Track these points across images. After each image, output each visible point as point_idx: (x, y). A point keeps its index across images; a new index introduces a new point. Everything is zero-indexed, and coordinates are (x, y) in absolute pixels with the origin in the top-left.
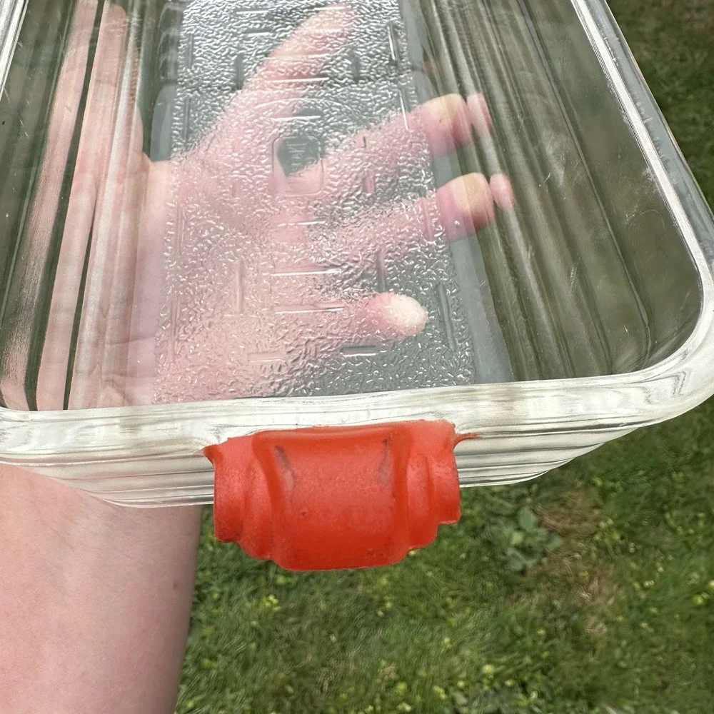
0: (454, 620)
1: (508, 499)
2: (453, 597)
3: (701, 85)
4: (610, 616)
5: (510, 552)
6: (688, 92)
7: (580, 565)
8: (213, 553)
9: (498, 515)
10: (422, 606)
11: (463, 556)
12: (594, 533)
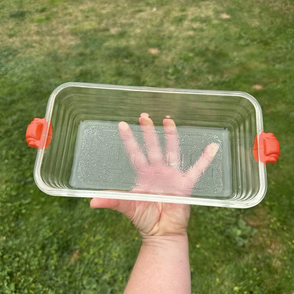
0: (219, 271)
1: (233, 217)
2: (218, 261)
3: (281, 33)
4: (281, 257)
5: (237, 238)
6: (276, 36)
7: (266, 239)
8: (117, 261)
9: (229, 224)
10: (206, 268)
11: (218, 244)
12: (269, 225)
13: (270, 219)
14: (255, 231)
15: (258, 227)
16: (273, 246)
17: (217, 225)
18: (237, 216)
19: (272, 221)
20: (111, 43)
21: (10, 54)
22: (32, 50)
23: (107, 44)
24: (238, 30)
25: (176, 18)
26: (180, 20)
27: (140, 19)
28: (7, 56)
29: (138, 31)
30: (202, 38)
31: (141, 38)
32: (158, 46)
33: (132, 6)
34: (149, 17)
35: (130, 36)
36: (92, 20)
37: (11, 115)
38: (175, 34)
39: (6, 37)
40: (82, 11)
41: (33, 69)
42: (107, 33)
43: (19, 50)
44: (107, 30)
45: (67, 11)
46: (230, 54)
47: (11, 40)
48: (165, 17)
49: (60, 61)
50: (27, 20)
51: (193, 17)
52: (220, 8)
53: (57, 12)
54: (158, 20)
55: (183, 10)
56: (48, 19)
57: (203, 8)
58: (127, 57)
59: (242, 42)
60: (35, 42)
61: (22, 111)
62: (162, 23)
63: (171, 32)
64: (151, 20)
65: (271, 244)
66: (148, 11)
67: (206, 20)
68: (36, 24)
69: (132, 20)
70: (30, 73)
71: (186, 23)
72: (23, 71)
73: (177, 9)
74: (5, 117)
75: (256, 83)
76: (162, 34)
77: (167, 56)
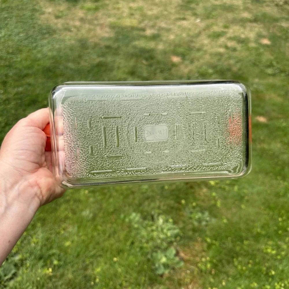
1: (166, 242)
2: (126, 281)
7: (188, 276)
9: (158, 248)
13: (202, 257)
14: (182, 264)
15: (186, 261)
16: (191, 286)
17: (145, 245)
18: (170, 243)
19: (204, 260)
20: (141, 44)
21: (48, 33)
22: (69, 33)
23: (136, 43)
24: (272, 58)
25: (214, 33)
26: (217, 36)
27: (179, 27)
28: (44, 34)
29: (172, 37)
31: (170, 44)
32: (183, 56)
33: (179, 13)
34: (190, 27)
35: (161, 40)
36: (135, 18)
37: (18, 86)
38: (205, 48)
39: (53, 17)
40: (130, 8)
41: (59, 50)
42: (142, 33)
43: (58, 31)
44: (144, 30)
45: (118, 6)
46: (250, 79)
47: (56, 21)
48: (204, 30)
49: (87, 49)
50: (78, 7)
51: (232, 36)
52: (265, 33)
53: (108, 5)
54: (197, 31)
55: (226, 27)
56: (97, 9)
57: (248, 28)
58: (147, 59)
59: (270, 71)
60: (75, 27)
61: (30, 85)
62: (199, 34)
63: (203, 45)
64: (190, 30)
65: (190, 283)
66: (191, 21)
67: (243, 41)
68: (84, 12)
69: (172, 26)
70: (55, 53)
71: (222, 40)
72: (50, 50)
73: (221, 24)
74: (13, 86)
75: (261, 115)
76: (193, 45)
77: (186, 66)
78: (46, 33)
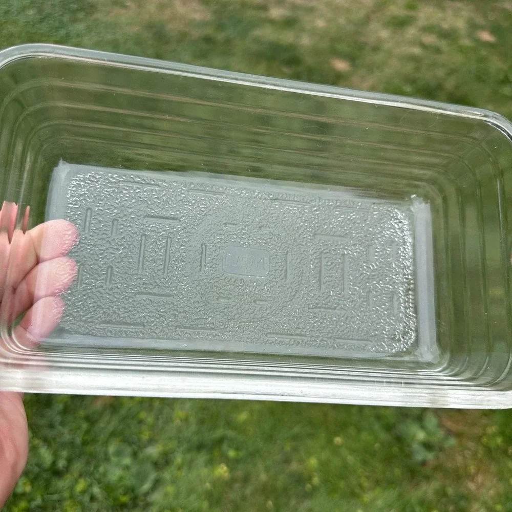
0: (367, 497)
2: (368, 478)
4: (490, 502)
5: (415, 446)
7: (469, 462)
8: (180, 427)
10: (342, 484)
11: (377, 445)
12: (481, 437)
13: (485, 427)
14: (452, 441)
15: (459, 435)
16: (480, 479)
19: (489, 431)
20: (267, 33)
21: (82, 9)
22: (123, 11)
23: (258, 33)
24: (505, 67)
25: (394, 18)
26: (400, 24)
27: (328, 4)
28: (74, 12)
29: (320, 23)
30: (434, 65)
31: (322, 37)
32: (352, 58)
34: (346, 5)
35: (303, 30)
38: (387, 46)
42: (263, 15)
43: (99, 7)
44: (264, 8)
48: (373, 12)
49: (167, 43)
51: (427, 24)
52: (480, 20)
54: (362, 14)
55: (411, 7)
57: (450, 13)
58: (288, 64)
62: (367, 20)
63: (380, 41)
64: (348, 10)
65: (477, 474)
67: (449, 35)
69: (314, 3)
71: (411, 32)
73: (401, 2)
76: (363, 39)
77: (364, 79)
78: (78, 10)
